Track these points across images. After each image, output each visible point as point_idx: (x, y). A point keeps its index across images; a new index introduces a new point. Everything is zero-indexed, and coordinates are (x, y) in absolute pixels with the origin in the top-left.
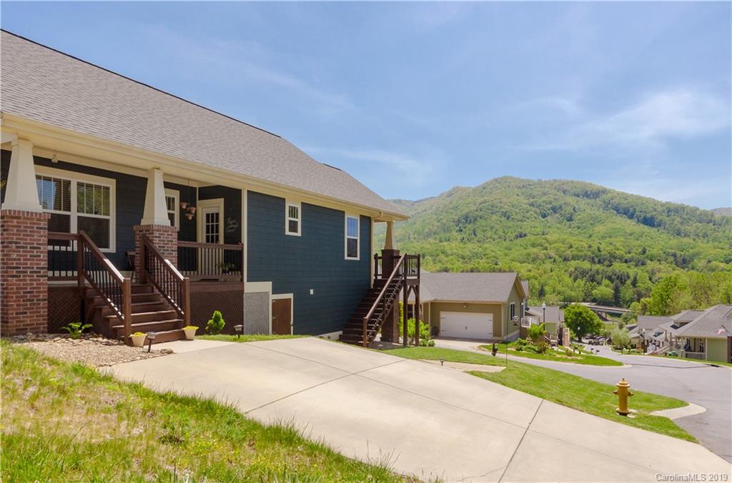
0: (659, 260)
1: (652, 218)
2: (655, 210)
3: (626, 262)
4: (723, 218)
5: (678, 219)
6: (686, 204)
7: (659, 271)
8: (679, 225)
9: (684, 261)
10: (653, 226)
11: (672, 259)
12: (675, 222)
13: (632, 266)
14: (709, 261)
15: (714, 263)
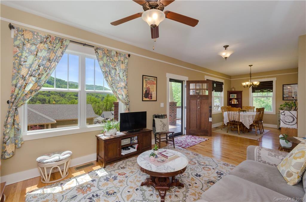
0: (54, 95)
1: (50, 82)
2: (52, 80)
3: (43, 95)
4: (72, 84)
5: (59, 83)
6: (61, 79)
7: (55, 98)
8: (59, 85)
9: (63, 95)
10: (51, 84)
11: (59, 94)
12: (58, 84)
13: (46, 96)
14: (70, 96)
15: (71, 96)
